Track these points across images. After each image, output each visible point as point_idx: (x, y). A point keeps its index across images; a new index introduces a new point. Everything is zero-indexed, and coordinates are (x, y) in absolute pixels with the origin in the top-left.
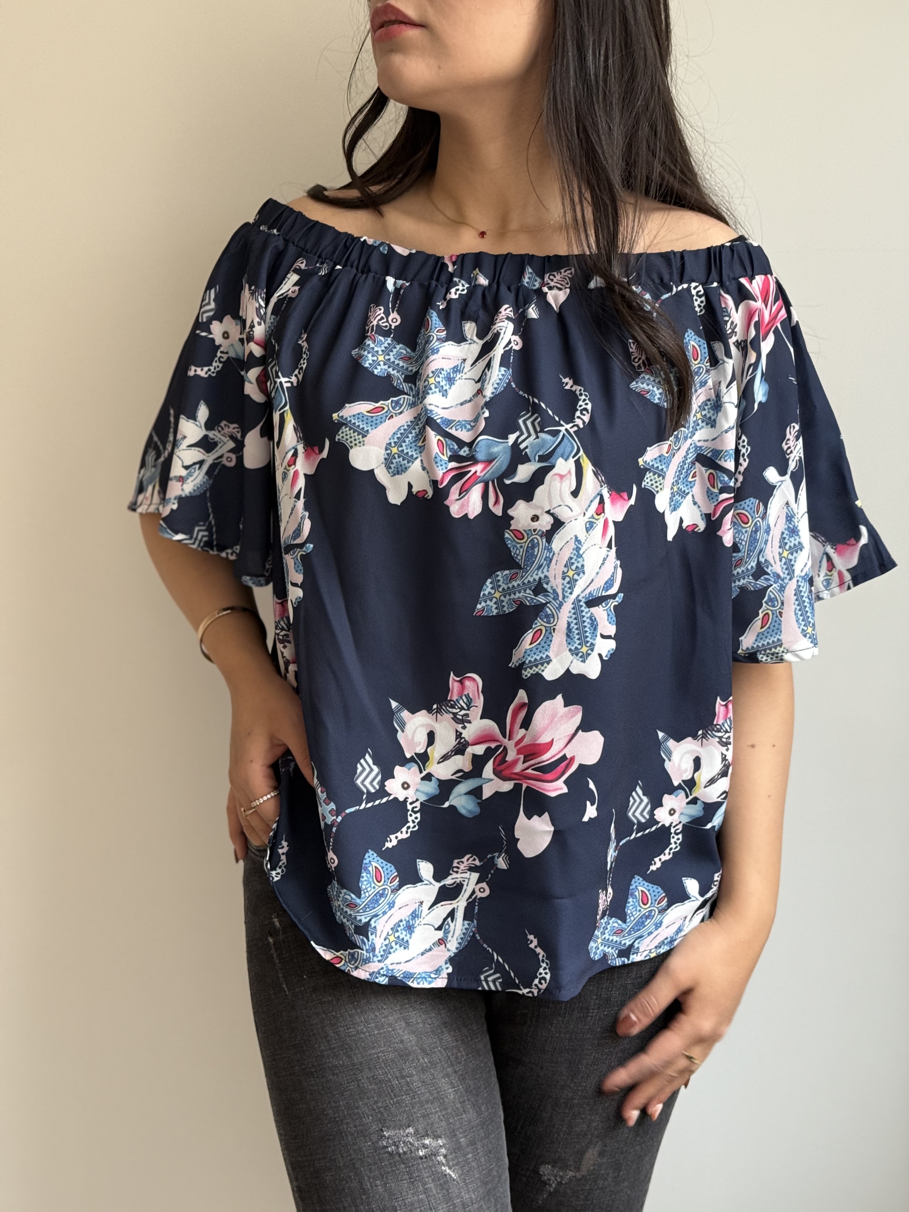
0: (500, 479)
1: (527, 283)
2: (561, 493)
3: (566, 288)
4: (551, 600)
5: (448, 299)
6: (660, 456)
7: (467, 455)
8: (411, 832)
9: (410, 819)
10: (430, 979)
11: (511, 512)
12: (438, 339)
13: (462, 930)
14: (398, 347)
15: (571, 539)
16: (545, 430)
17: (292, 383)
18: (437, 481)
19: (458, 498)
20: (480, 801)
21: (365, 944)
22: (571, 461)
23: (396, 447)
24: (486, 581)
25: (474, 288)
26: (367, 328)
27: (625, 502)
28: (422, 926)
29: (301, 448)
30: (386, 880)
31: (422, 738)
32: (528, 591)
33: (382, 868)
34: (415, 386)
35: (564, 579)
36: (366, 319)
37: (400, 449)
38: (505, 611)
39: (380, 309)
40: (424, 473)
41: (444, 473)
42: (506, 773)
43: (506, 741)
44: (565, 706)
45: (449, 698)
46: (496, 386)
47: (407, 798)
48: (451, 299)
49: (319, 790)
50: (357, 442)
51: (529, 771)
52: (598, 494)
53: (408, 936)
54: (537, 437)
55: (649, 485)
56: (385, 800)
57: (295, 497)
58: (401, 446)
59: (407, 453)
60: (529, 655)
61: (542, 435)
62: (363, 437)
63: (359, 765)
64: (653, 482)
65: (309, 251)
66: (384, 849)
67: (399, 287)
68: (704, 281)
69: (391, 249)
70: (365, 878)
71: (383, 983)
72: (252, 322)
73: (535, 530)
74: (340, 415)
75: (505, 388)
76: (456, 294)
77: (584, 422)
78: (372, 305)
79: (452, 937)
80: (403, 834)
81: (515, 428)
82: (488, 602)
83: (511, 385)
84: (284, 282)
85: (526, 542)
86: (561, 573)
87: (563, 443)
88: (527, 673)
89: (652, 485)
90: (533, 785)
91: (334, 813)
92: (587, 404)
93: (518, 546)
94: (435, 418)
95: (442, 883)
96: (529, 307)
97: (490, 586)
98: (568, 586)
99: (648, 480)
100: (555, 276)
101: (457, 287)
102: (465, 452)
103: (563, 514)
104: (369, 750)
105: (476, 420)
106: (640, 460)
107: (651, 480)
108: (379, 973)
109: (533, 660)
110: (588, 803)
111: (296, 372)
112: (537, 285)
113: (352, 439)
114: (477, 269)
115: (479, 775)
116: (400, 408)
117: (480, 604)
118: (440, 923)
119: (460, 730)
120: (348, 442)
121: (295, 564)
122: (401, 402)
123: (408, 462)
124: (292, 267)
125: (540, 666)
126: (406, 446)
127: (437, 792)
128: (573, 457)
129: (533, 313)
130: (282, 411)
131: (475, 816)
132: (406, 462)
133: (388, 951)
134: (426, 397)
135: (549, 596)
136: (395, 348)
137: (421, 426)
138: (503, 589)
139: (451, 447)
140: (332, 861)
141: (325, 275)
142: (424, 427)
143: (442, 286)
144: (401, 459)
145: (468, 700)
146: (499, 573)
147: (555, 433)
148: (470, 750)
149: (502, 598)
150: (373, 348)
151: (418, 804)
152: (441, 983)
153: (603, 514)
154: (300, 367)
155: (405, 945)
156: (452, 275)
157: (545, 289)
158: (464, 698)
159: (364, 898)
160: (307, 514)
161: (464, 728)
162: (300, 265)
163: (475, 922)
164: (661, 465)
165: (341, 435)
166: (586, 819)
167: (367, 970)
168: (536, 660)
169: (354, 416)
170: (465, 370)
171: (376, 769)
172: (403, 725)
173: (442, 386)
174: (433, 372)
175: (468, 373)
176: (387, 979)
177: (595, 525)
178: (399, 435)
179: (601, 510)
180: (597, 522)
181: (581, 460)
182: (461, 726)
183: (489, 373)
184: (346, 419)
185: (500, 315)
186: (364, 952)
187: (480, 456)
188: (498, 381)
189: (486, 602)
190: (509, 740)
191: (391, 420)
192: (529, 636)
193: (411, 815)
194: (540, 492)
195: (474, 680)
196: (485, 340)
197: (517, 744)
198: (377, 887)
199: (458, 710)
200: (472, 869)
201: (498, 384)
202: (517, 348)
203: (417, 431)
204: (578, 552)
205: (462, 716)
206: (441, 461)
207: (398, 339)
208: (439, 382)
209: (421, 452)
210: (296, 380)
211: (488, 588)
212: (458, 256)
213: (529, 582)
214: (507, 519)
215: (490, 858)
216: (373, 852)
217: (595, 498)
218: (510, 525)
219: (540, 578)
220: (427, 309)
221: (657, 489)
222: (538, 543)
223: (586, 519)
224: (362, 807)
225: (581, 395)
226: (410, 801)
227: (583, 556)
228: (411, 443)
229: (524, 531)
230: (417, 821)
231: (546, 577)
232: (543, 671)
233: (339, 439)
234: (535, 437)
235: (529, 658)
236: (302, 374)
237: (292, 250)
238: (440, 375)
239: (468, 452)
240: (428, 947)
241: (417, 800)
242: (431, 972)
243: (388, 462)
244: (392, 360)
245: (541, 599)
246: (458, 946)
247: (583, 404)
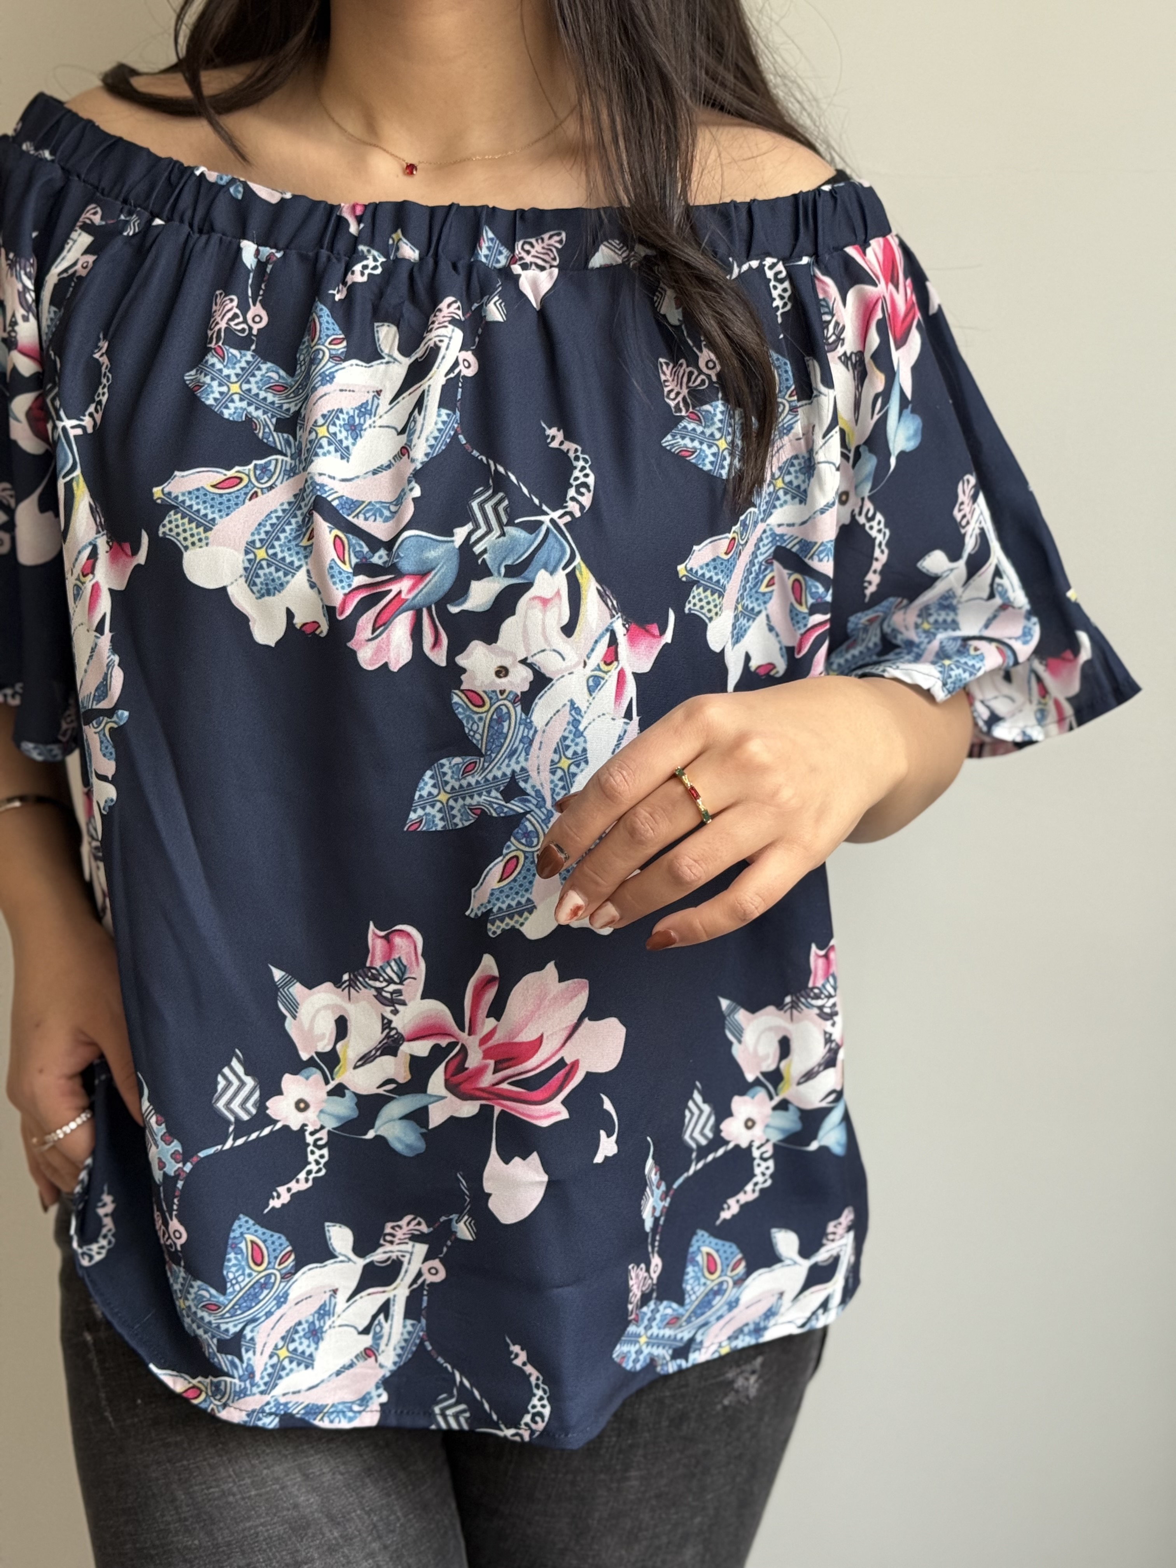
0: (441, 604)
1: (486, 256)
2: (544, 629)
3: (551, 266)
4: (533, 807)
5: (349, 283)
6: (714, 560)
7: (385, 563)
8: (314, 1179)
9: (311, 1158)
10: (350, 1414)
11: (461, 660)
12: (332, 357)
13: (402, 1334)
14: (264, 367)
15: (565, 705)
16: (517, 521)
17: (84, 428)
18: (334, 608)
19: (371, 636)
20: (424, 1130)
21: (236, 1367)
22: (561, 576)
23: (264, 549)
24: (423, 774)
25: (393, 265)
26: (210, 333)
27: (654, 640)
28: (337, 1329)
29: (102, 544)
30: (272, 1260)
31: (326, 1028)
32: (494, 793)
33: (264, 1241)
34: (295, 438)
35: (553, 772)
36: (208, 317)
37: (271, 552)
38: (456, 825)
39: (232, 300)
40: (312, 593)
41: (346, 595)
42: (466, 1087)
43: (464, 1036)
44: (561, 980)
45: (368, 964)
46: (433, 442)
47: (304, 1125)
48: (354, 284)
49: (153, 1120)
50: (195, 539)
51: (505, 1086)
52: (607, 630)
53: (313, 1346)
54: (503, 534)
55: (697, 608)
56: (266, 1131)
57: (96, 631)
58: (273, 547)
59: (283, 559)
60: (498, 899)
61: (511, 530)
62: (206, 531)
63: (220, 1078)
64: (704, 603)
65: (106, 192)
66: (266, 1211)
67: (264, 260)
68: (788, 254)
69: (248, 191)
70: (234, 1262)
71: (271, 1426)
72: (14, 316)
73: (502, 692)
74: (166, 490)
75: (448, 445)
76: (362, 274)
77: (582, 507)
78: (218, 292)
79: (387, 1345)
80: (301, 1184)
81: (466, 517)
82: (429, 809)
83: (458, 440)
84: (67, 247)
85: (487, 711)
86: (549, 763)
87: (546, 544)
88: (495, 929)
89: (702, 607)
90: (511, 1109)
91: (180, 1157)
92: (586, 476)
93: (476, 717)
94: (329, 499)
95: (368, 1260)
96: (489, 301)
97: (431, 782)
98: (561, 784)
99: (696, 600)
100: (532, 246)
101: (365, 263)
102: (380, 557)
103: (549, 664)
104: (237, 1051)
105: (399, 501)
106: (681, 568)
107: (700, 600)
108: (263, 1411)
109: (504, 906)
110: (603, 1133)
111: (92, 409)
112: (503, 261)
113: (188, 534)
114: (399, 231)
115: (424, 1090)
116: (270, 479)
117: (415, 811)
118: (366, 1323)
119: (389, 1016)
120: (181, 538)
121: (102, 742)
122: (272, 467)
123: (286, 575)
124: (77, 220)
125: (516, 917)
126: (280, 546)
127: (355, 1114)
128: (564, 568)
129: (495, 312)
130: (68, 479)
131: (418, 1155)
132: (281, 574)
133: (276, 1374)
134: (312, 461)
135: (529, 801)
136: (259, 369)
137: (305, 510)
138: (453, 788)
139: (358, 549)
140: (177, 1235)
141: (135, 235)
142: (311, 515)
143: (339, 260)
144: (273, 569)
145: (400, 969)
146: (444, 761)
147: (532, 528)
148: (407, 1049)
149: (451, 803)
150: (220, 371)
151: (323, 1134)
152: (370, 1419)
153: (615, 663)
154: (97, 399)
155: (307, 1361)
156: (356, 240)
157: (516, 269)
158: (393, 964)
159: (231, 1293)
160: (116, 659)
161: (395, 1012)
162: (92, 217)
163: (424, 1321)
164: (717, 574)
165: (169, 526)
166: (599, 1159)
167: (243, 1407)
168: (509, 906)
169: (190, 493)
170: (381, 411)
171: (250, 1082)
172: (294, 1008)
173: (341, 441)
174: (324, 416)
175: (385, 416)
176: (277, 1420)
177: (602, 682)
178: (268, 528)
179: (612, 656)
180: (606, 677)
181: (577, 573)
182: (389, 1009)
183: (420, 419)
184: (176, 497)
185: (440, 315)
186: (236, 1381)
187: (406, 565)
188: (436, 434)
189: (424, 808)
190: (470, 1034)
191: (253, 501)
192: (496, 868)
193: (313, 1152)
194: (509, 627)
195: (408, 935)
196: (413, 358)
197: (483, 1041)
198: (254, 1274)
199: (385, 984)
200: (416, 1238)
201: (436, 438)
202: (470, 373)
203: (300, 519)
204: (576, 728)
205: (392, 993)
206: (340, 573)
207: (264, 354)
208: (335, 434)
209: (306, 557)
210: (92, 423)
211: (427, 785)
212: (365, 206)
213: (495, 778)
214: (454, 673)
215: (445, 1221)
216: (247, 1218)
217: (602, 636)
218: (461, 682)
219: (513, 772)
220: (314, 301)
221: (709, 615)
222: (509, 712)
223: (588, 671)
224: (228, 1145)
225: (577, 458)
226: (310, 1129)
227: (585, 734)
228: (290, 541)
229: (485, 692)
230: (323, 1161)
231: (523, 769)
232: (522, 924)
233: (164, 533)
234: (498, 533)
235: (499, 904)
236: (100, 413)
237: (76, 189)
238: (337, 422)
239: (385, 558)
240: (346, 1361)
241: (322, 1128)
242: (353, 1403)
243: (251, 574)
244: (255, 390)
245: (516, 806)
246: (397, 1359)
247: (580, 475)
